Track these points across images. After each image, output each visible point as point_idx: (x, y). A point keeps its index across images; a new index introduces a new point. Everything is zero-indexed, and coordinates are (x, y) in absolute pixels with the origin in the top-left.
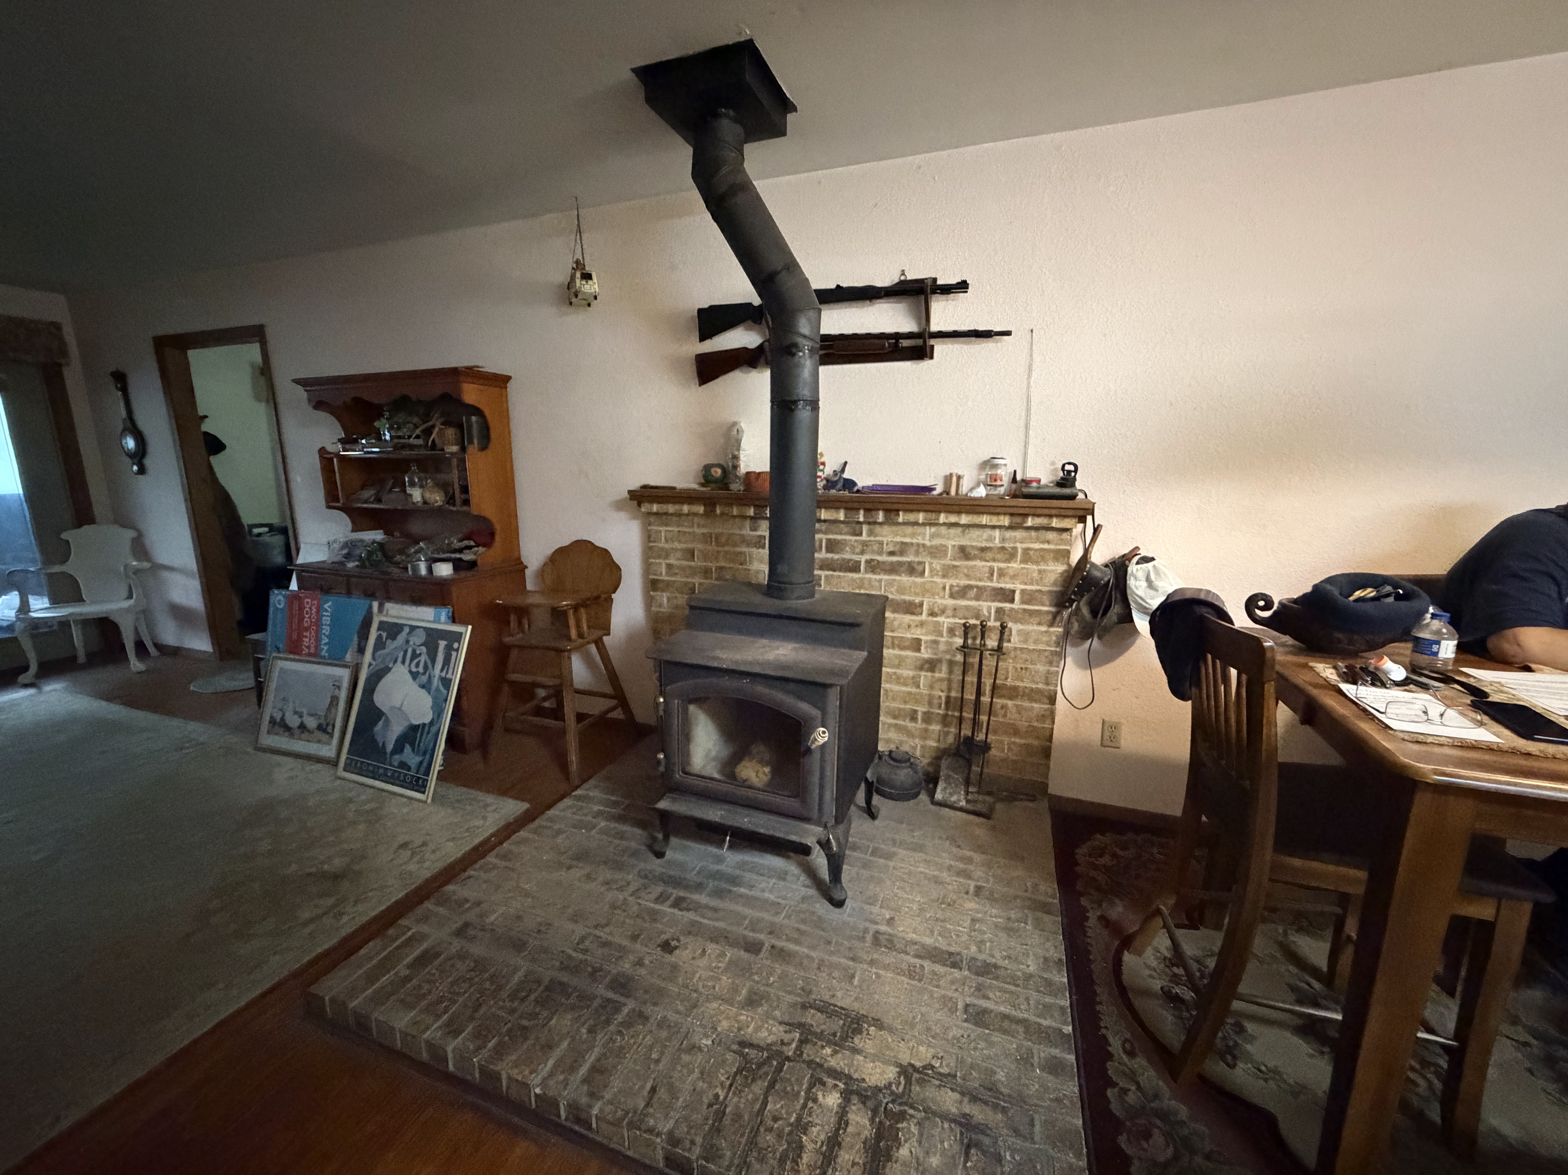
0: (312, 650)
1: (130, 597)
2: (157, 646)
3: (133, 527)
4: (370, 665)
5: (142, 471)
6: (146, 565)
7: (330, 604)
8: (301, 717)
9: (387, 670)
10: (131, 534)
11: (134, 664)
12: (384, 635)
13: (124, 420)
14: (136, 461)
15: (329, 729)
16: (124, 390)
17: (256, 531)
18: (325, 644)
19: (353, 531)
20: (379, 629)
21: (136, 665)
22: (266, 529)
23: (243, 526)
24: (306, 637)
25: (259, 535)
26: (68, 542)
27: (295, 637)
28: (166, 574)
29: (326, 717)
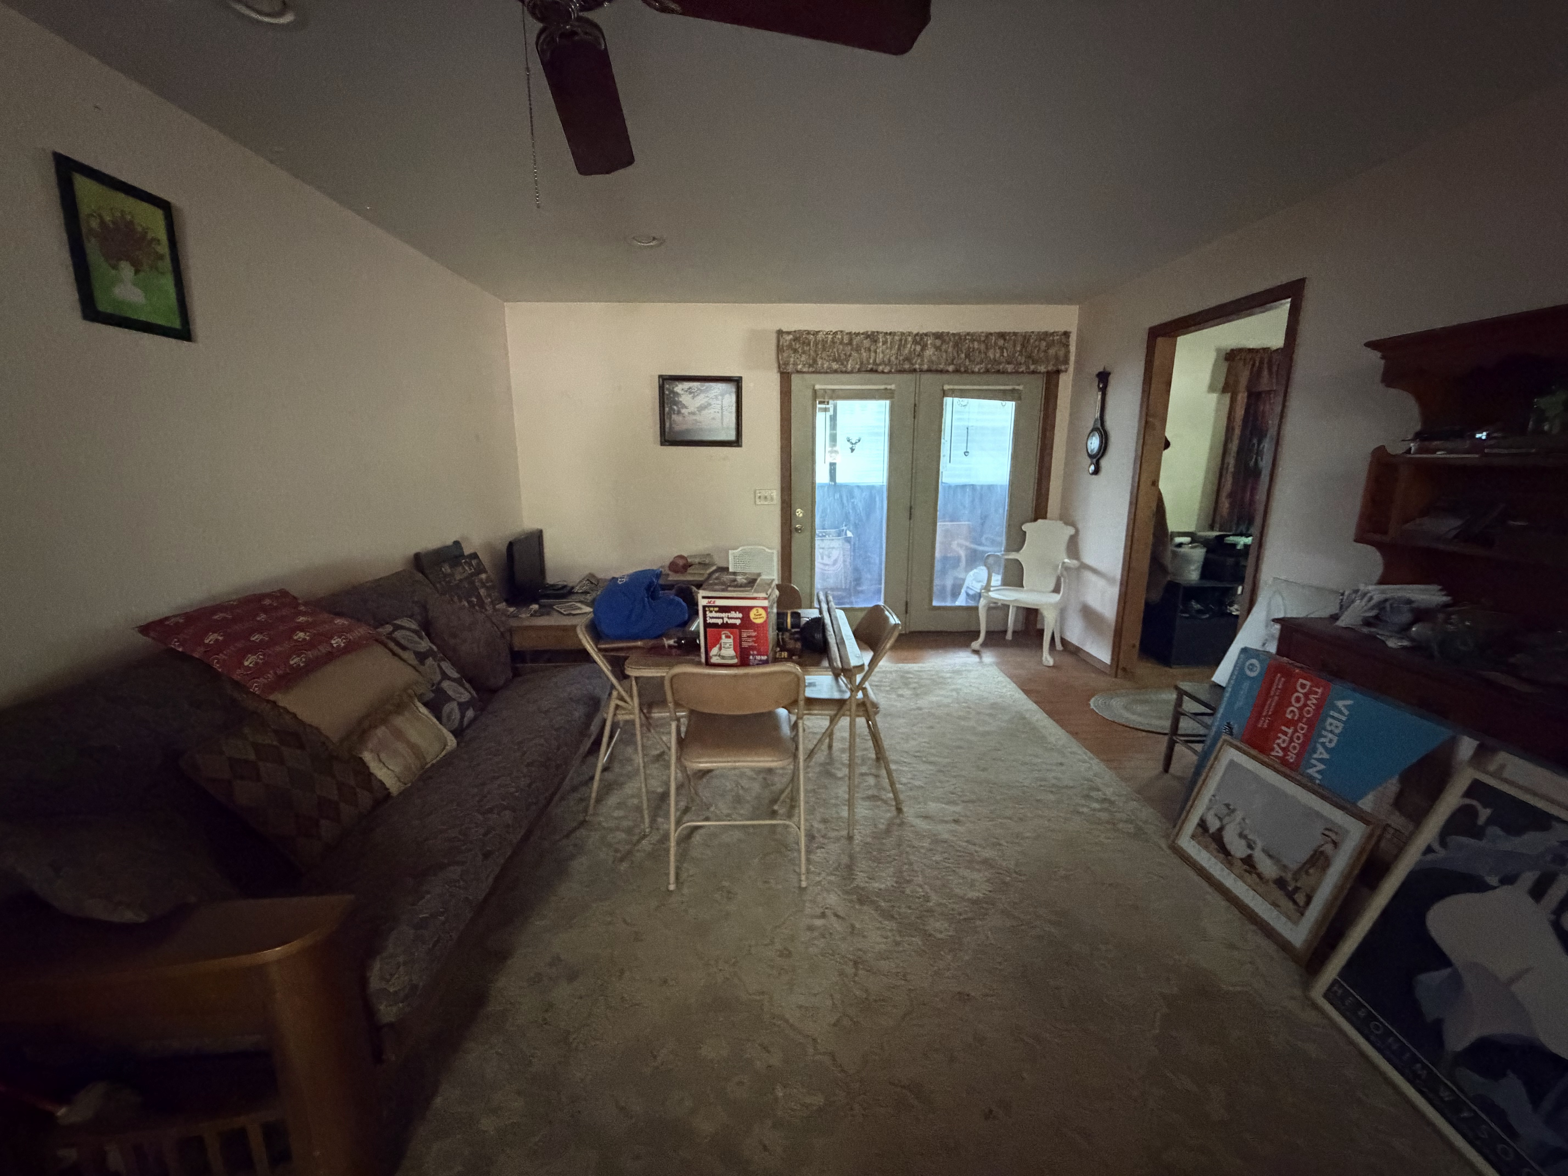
0: (1291, 758)
1: (1056, 590)
2: (1064, 641)
3: (1073, 524)
4: (1429, 850)
5: (1097, 472)
6: (1074, 563)
7: (1349, 702)
8: (1250, 847)
9: (1478, 885)
10: (1071, 531)
11: (1046, 658)
12: (1484, 814)
13: (1096, 420)
14: (1094, 461)
15: (1300, 898)
16: (1104, 391)
17: (1178, 540)
18: (1320, 760)
19: (1383, 581)
20: (1468, 794)
21: (1048, 659)
22: (1187, 539)
23: (1168, 532)
24: (1285, 734)
25: (1180, 545)
26: (1025, 533)
27: (1263, 723)
28: (1089, 576)
29: (1296, 875)
